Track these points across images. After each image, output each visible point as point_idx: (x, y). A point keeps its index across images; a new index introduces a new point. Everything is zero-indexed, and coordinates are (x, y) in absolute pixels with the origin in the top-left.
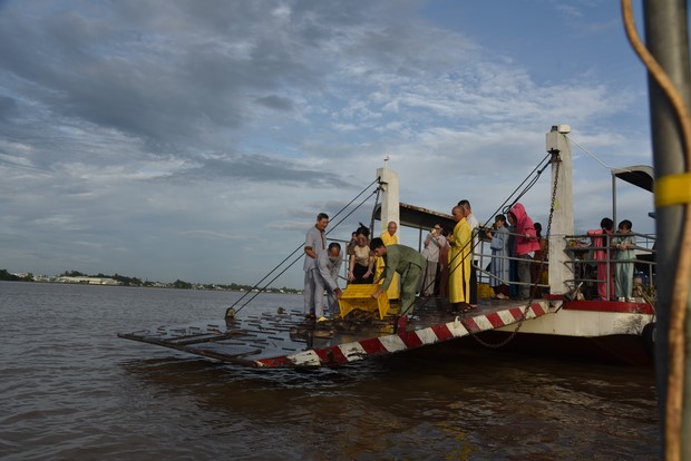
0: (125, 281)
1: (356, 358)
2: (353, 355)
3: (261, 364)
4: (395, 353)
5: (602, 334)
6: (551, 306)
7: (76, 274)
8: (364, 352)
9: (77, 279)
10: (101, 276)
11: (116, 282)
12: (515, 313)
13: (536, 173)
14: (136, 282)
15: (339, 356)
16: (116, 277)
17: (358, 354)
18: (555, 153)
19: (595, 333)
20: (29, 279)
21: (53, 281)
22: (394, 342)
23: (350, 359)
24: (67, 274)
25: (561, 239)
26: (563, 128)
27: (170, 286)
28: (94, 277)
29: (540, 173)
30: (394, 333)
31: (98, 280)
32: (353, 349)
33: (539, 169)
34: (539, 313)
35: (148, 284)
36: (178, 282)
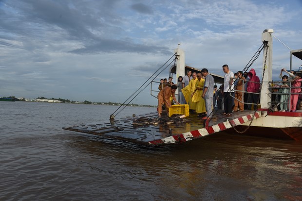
0: (63, 101)
1: (189, 139)
2: (188, 138)
3: (150, 143)
4: (204, 137)
5: (287, 127)
6: (262, 114)
7: (43, 98)
8: (193, 137)
9: (43, 100)
10: (53, 99)
11: (59, 101)
12: (249, 117)
13: (258, 52)
14: (68, 101)
15: (183, 139)
16: (59, 99)
17: (190, 138)
18: (265, 43)
19: (283, 126)
20: (23, 100)
21: (33, 101)
22: (204, 132)
23: (187, 140)
24: (39, 98)
25: (267, 83)
26: (270, 31)
27: (82, 103)
28: (50, 99)
29: (260, 52)
30: (204, 127)
31: (52, 101)
32: (188, 135)
33: (260, 50)
34: (258, 117)
35: (73, 102)
36: (86, 101)
